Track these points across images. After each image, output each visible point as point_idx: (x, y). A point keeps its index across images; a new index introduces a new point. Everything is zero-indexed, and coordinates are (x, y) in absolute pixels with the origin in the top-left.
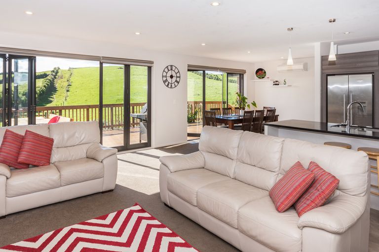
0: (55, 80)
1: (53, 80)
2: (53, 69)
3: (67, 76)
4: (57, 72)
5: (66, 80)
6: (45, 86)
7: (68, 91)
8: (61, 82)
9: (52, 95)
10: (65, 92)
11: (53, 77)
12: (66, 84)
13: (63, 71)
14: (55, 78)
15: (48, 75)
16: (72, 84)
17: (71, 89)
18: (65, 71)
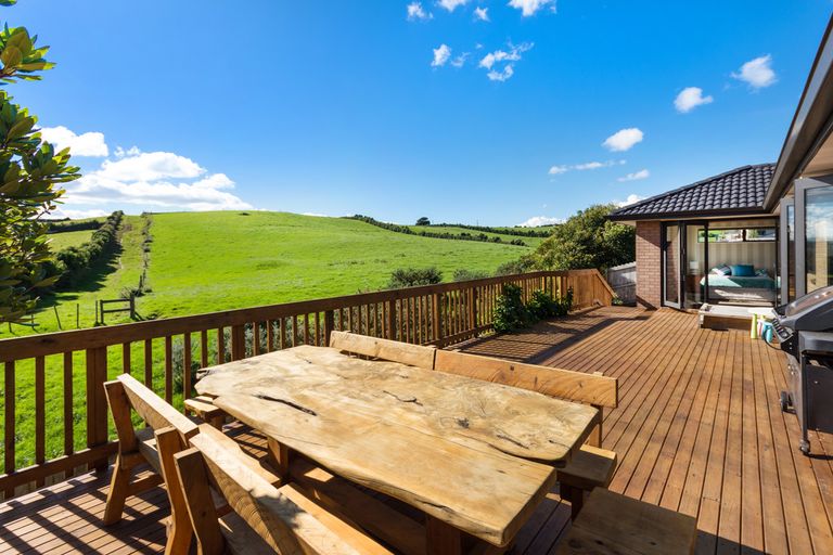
0: (117, 233)
1: (114, 233)
2: (110, 215)
3: (141, 225)
4: (119, 220)
5: (139, 232)
6: (99, 243)
7: (147, 251)
8: (130, 235)
9: (114, 257)
10: (141, 251)
11: (112, 227)
12: (142, 239)
13: (129, 218)
14: (117, 229)
15: (102, 224)
16: (154, 239)
17: (152, 247)
18: (136, 217)
